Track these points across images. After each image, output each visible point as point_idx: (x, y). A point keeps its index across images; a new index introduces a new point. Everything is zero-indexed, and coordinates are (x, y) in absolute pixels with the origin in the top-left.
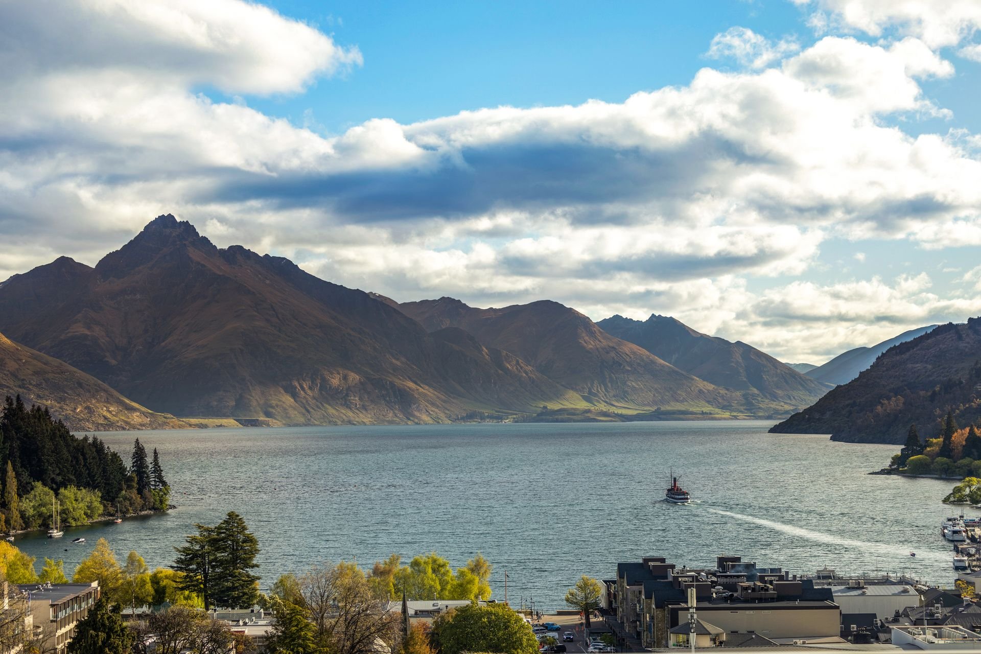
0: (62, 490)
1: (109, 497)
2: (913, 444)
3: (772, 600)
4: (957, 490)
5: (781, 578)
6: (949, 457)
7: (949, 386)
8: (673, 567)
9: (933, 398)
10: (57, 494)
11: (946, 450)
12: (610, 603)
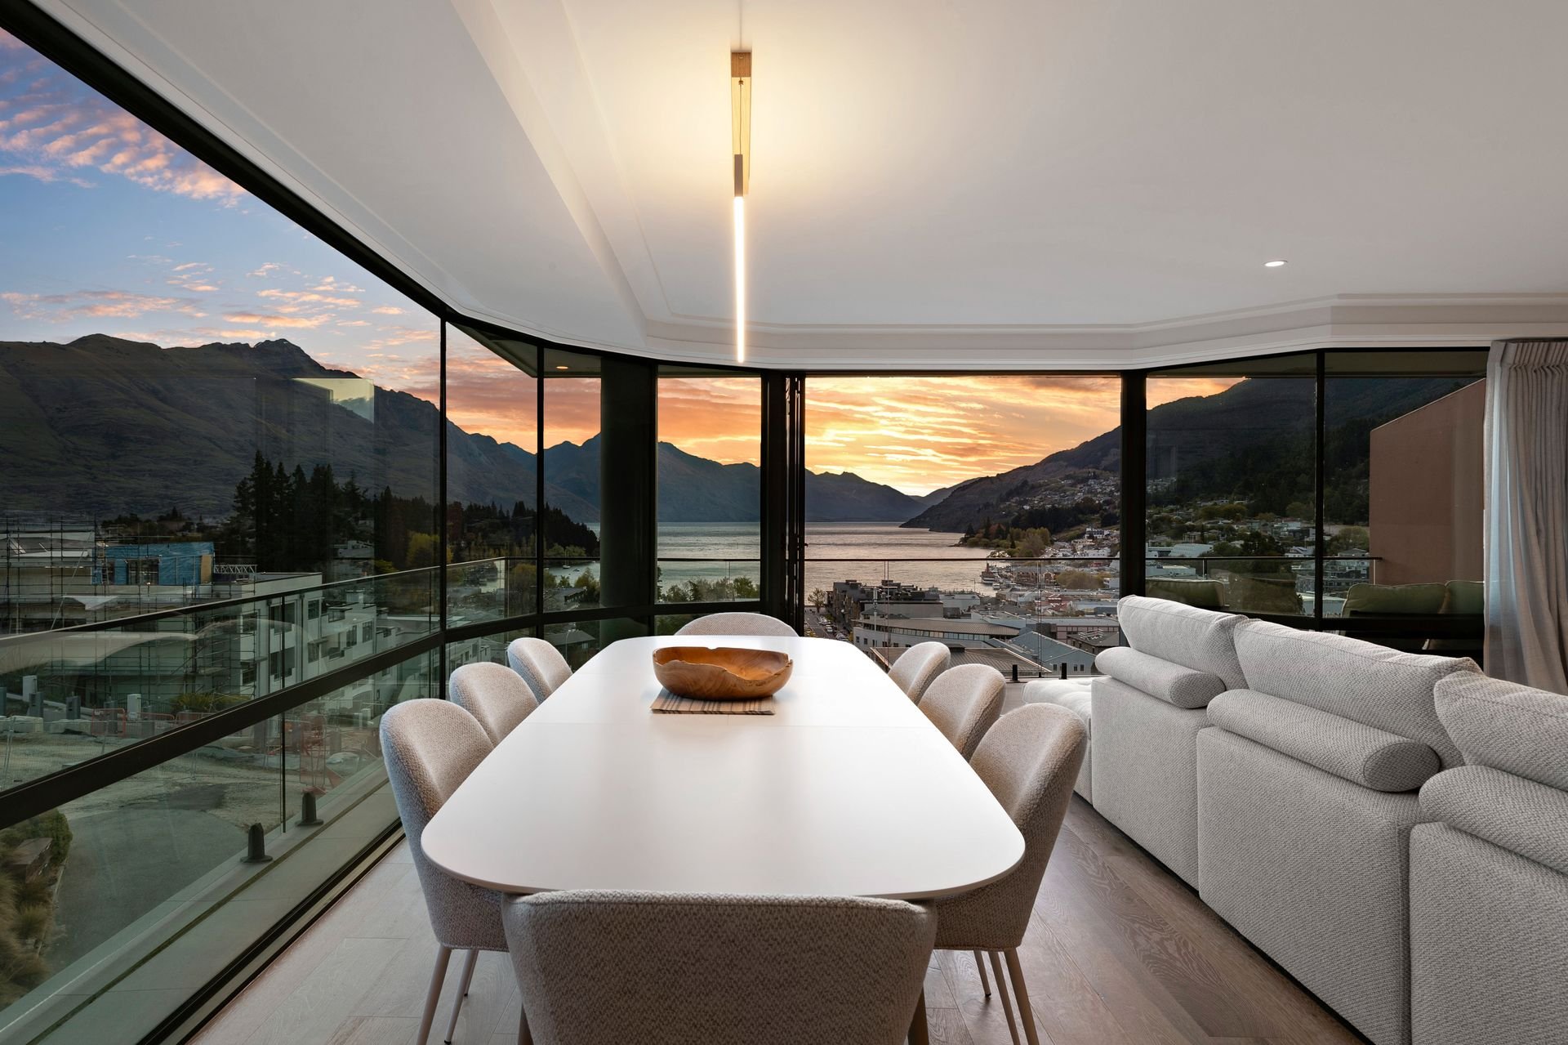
0: (567, 547)
1: (589, 552)
2: (970, 532)
3: (910, 599)
4: (992, 554)
5: (914, 589)
6: (988, 538)
7: (987, 505)
8: (860, 584)
9: (979, 511)
10: (565, 549)
11: (986, 536)
12: (829, 602)
